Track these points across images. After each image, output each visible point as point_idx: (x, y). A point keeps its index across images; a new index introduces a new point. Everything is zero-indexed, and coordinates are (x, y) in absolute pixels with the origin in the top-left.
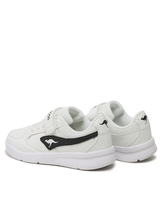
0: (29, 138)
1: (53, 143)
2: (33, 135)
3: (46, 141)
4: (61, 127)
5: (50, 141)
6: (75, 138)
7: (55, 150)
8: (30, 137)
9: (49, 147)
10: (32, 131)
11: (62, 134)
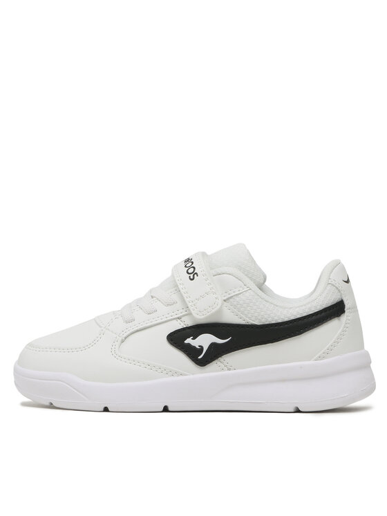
0: (123, 341)
1: (213, 345)
2: (137, 331)
3: (189, 341)
4: (240, 294)
5: (205, 341)
6: (286, 319)
7: (219, 363)
8: (125, 338)
9: (200, 357)
10: (127, 322)
11: (246, 312)
